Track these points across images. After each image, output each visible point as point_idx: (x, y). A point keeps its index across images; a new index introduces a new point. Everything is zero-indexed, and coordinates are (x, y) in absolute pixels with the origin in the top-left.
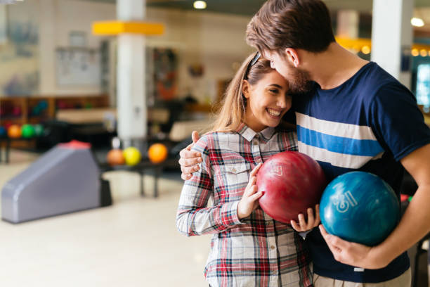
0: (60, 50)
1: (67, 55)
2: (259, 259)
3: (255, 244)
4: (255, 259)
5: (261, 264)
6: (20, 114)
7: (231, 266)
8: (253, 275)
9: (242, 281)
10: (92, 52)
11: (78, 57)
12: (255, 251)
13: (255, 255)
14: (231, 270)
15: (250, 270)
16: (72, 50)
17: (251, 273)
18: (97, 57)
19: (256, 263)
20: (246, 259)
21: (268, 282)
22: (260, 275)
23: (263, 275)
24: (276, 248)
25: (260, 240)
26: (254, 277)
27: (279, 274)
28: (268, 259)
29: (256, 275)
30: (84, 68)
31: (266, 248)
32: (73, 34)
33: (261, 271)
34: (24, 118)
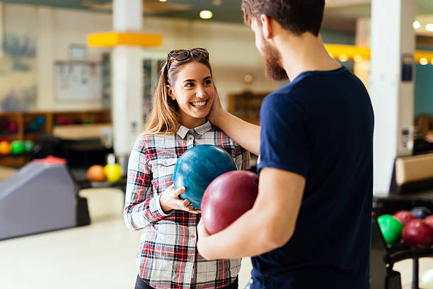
0: (59, 63)
1: (67, 68)
2: (179, 246)
3: (177, 232)
4: (175, 246)
5: (180, 251)
6: (16, 131)
7: (153, 249)
8: (171, 260)
9: (161, 264)
10: (93, 65)
11: (78, 70)
12: (177, 238)
13: (176, 241)
14: (153, 252)
15: (169, 255)
16: (72, 63)
17: (169, 258)
18: (99, 69)
19: (175, 249)
20: (167, 245)
21: (184, 267)
22: (178, 261)
23: (180, 261)
24: (196, 237)
25: (182, 228)
26: (172, 261)
27: (196, 262)
28: (187, 247)
29: (174, 260)
30: (84, 82)
31: (187, 236)
32: (72, 47)
33: (179, 257)
34: (20, 135)
